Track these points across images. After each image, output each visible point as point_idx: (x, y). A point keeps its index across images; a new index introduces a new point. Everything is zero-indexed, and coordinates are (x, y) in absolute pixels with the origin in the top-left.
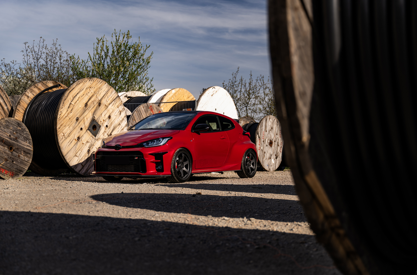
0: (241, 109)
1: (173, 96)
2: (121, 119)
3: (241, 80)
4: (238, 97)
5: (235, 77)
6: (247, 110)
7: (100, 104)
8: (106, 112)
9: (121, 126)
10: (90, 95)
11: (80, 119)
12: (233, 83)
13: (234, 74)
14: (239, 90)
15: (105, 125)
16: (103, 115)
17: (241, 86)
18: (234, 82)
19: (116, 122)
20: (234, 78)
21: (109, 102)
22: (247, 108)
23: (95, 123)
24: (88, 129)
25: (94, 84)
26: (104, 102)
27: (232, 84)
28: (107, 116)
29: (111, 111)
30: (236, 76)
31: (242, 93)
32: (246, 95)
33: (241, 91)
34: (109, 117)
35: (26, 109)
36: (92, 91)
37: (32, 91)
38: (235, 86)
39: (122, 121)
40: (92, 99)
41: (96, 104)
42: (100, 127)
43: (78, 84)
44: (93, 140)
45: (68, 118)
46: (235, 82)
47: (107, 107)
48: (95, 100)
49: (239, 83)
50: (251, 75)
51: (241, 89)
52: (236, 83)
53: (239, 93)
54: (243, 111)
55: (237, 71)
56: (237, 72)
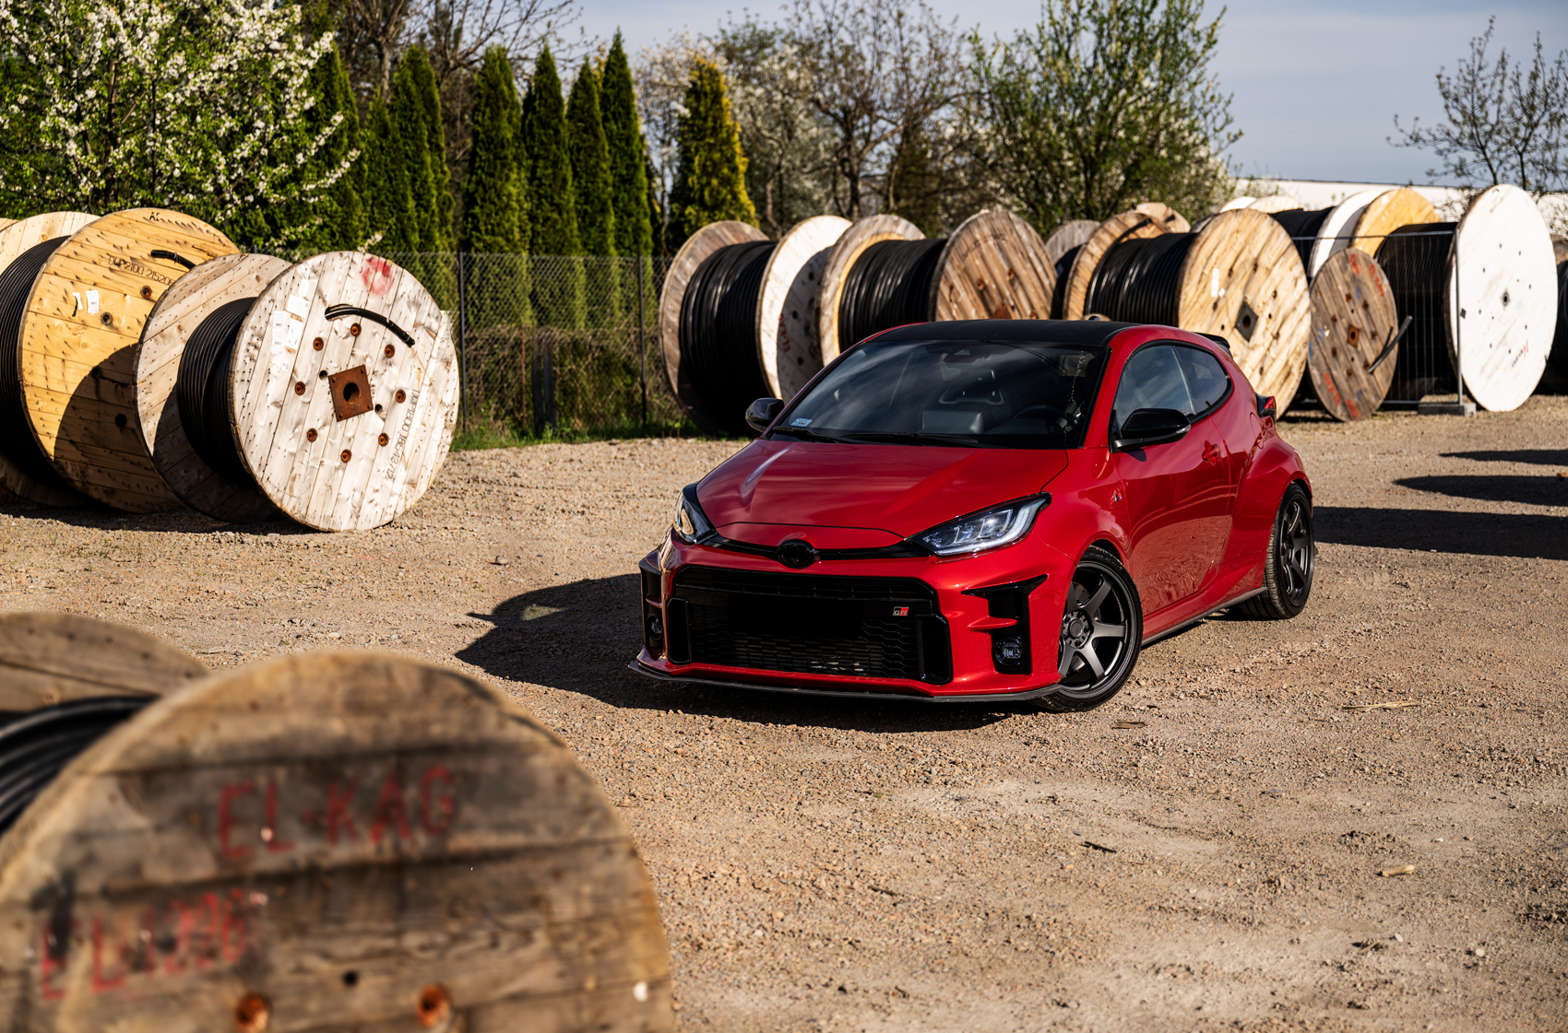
0: (1501, 162)
1: (1383, 213)
2: (1297, 297)
3: (1503, 60)
4: (1492, 119)
5: (1480, 53)
6: (1522, 164)
7: (1256, 267)
8: (1268, 283)
9: (1297, 313)
10: (1237, 248)
11: (1220, 305)
12: (1472, 73)
13: (1476, 42)
14: (1495, 97)
15: (1266, 315)
16: (1262, 292)
17: (1502, 82)
18: (1476, 68)
19: (1288, 305)
20: (1477, 57)
21: (1273, 260)
22: (1525, 159)
23: (1247, 312)
24: (1236, 327)
25: (1245, 222)
26: (1264, 261)
27: (1470, 78)
28: (1270, 292)
29: (1277, 280)
30: (1481, 48)
31: (1503, 106)
32: (1518, 112)
33: (1500, 100)
34: (1275, 295)
35: (1090, 284)
36: (1241, 238)
37: (1099, 241)
38: (1479, 84)
39: (1299, 301)
40: (1242, 258)
41: (1249, 268)
42: (1257, 318)
43: (1214, 228)
44: (1245, 351)
45: (1198, 306)
46: (1480, 68)
47: (1269, 271)
48: (1246, 260)
49: (1496, 75)
50: (1539, 47)
51: (1501, 91)
52: (1482, 74)
53: (1496, 107)
54: (1508, 166)
55: (1487, 28)
56: (1487, 34)
